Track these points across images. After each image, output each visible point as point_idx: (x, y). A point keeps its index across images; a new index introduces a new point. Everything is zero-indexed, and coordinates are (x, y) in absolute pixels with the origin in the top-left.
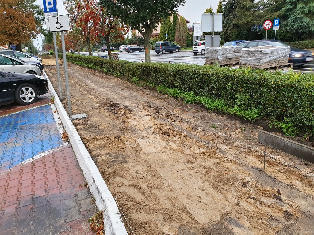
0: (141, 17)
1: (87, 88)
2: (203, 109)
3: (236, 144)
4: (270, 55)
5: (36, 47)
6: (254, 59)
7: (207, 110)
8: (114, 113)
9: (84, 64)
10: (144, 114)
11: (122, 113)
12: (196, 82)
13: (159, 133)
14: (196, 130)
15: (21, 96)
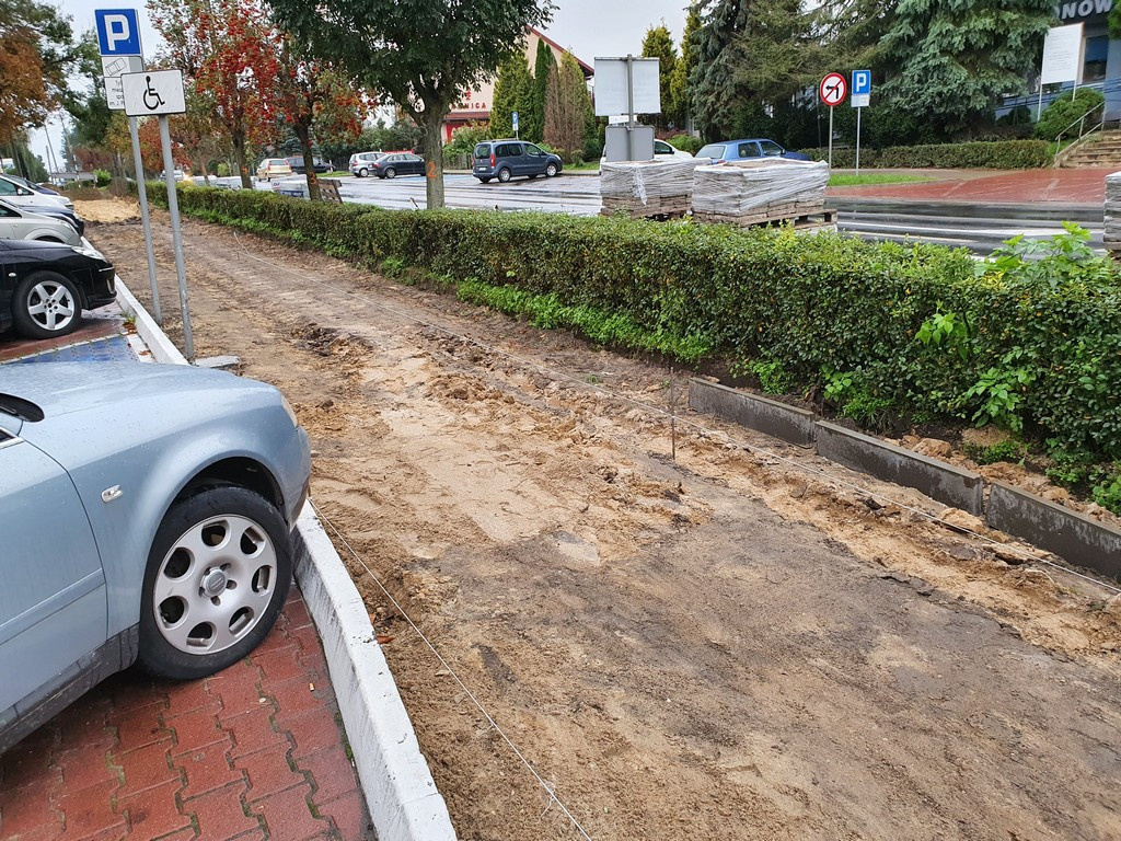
0: (410, 66)
1: (238, 291)
2: (579, 342)
3: (631, 414)
4: (767, 186)
5: (40, 157)
6: (725, 198)
7: (592, 343)
8: (321, 354)
9: (225, 218)
10: (409, 353)
11: (343, 353)
12: (562, 264)
13: (440, 395)
14: (546, 390)
15: (33, 310)
